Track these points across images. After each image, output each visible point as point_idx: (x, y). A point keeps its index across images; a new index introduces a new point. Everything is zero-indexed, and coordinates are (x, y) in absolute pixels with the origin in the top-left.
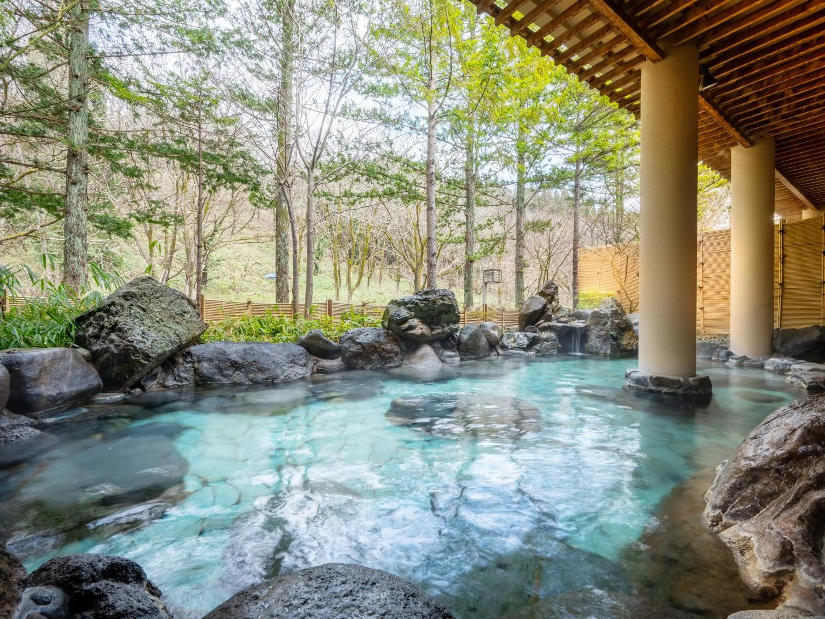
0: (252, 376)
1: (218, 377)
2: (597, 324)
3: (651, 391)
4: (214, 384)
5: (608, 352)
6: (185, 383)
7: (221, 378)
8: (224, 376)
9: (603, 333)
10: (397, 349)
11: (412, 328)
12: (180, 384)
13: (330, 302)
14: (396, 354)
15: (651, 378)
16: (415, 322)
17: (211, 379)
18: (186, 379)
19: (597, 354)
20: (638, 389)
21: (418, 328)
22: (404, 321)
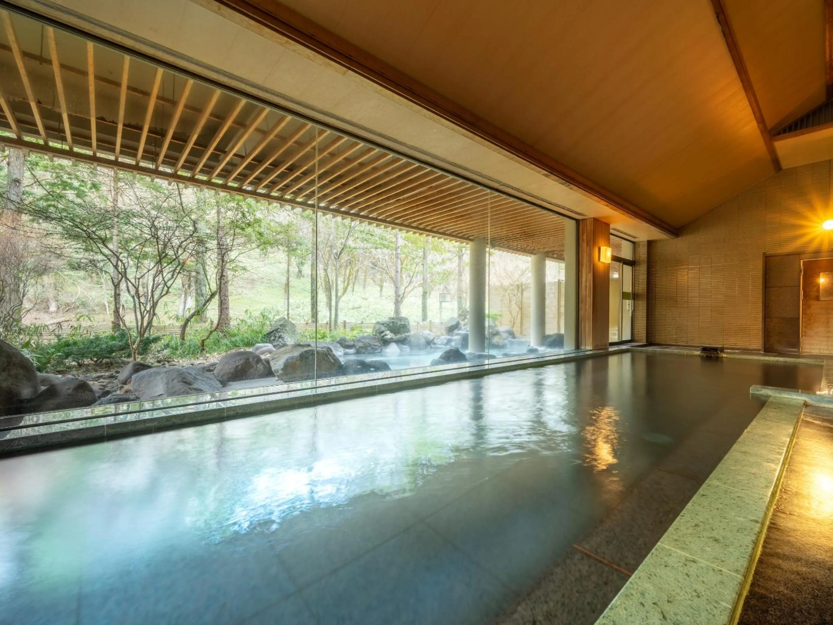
10: (379, 345)
11: (386, 335)
13: (345, 322)
14: (379, 347)
16: (388, 332)
21: (389, 335)
22: (383, 332)
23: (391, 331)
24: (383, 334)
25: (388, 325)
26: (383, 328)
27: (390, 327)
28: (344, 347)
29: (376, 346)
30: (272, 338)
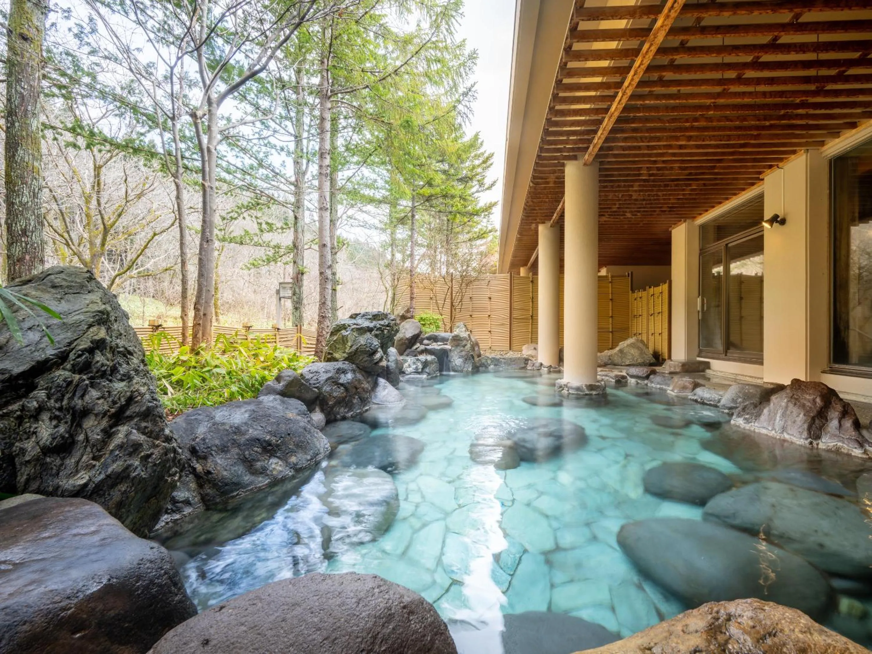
0: (293, 459)
1: (247, 478)
2: (457, 346)
3: (586, 395)
4: (242, 493)
5: (470, 369)
6: (187, 510)
7: (253, 478)
8: (255, 472)
9: (463, 353)
12: (177, 516)
15: (586, 386)
17: (238, 485)
18: (187, 502)
19: (462, 371)
20: (577, 394)
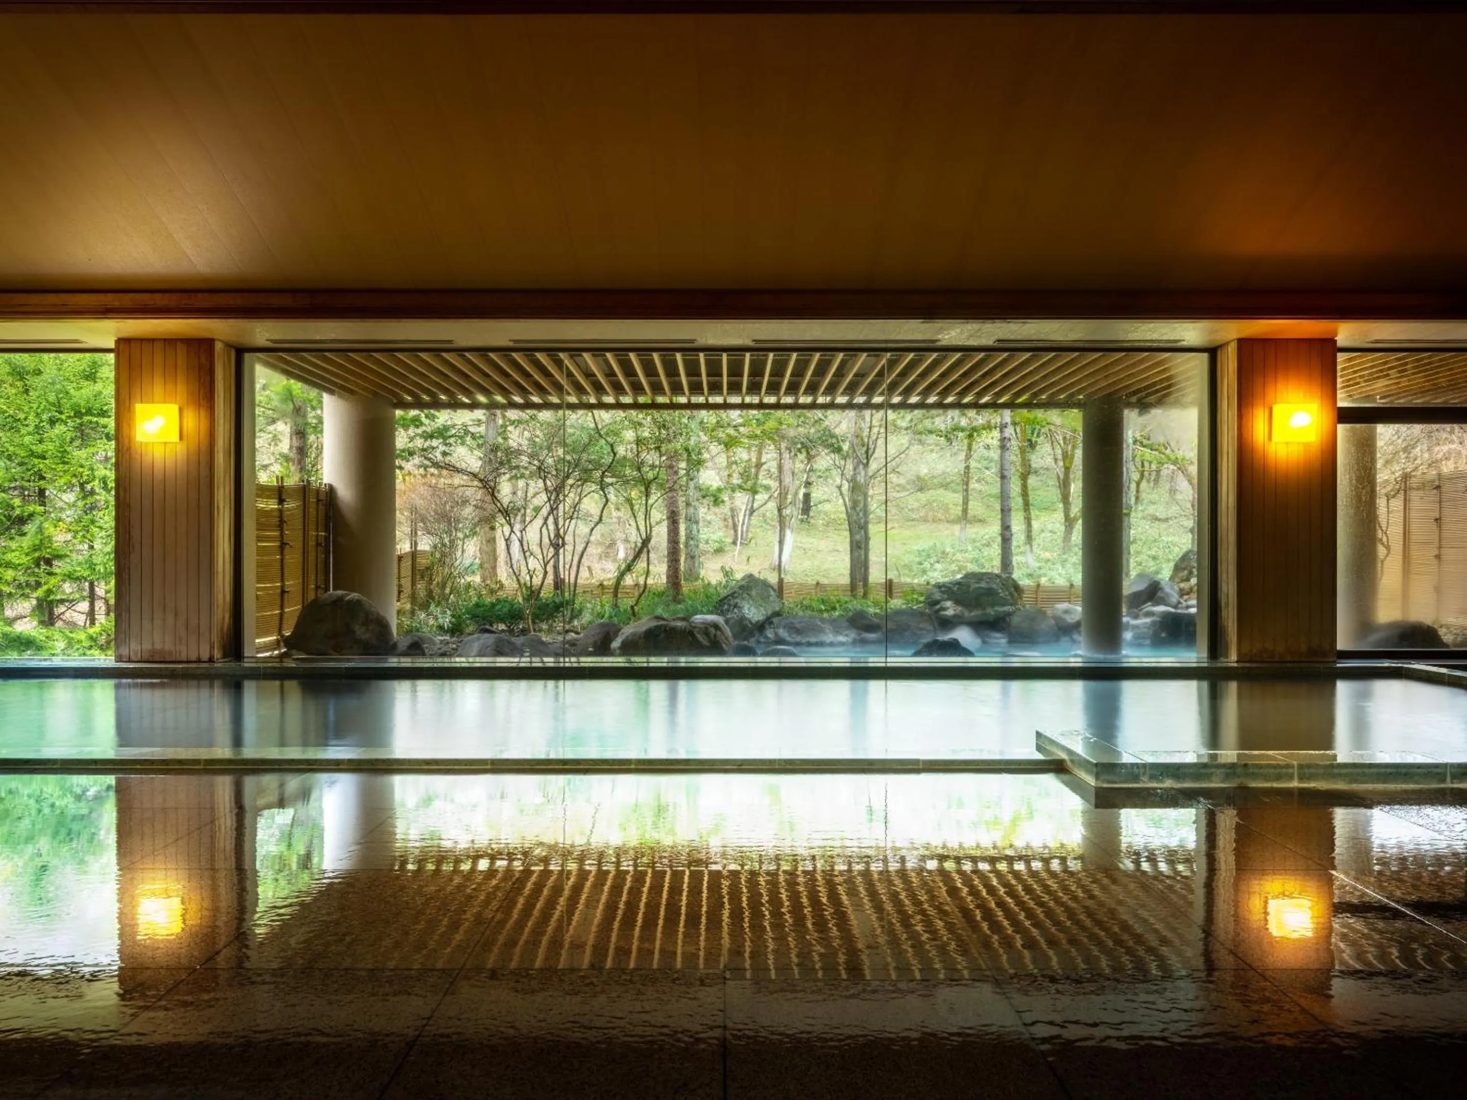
11: (945, 609)
16: (949, 604)
21: (950, 609)
22: (937, 602)
23: (957, 602)
24: (938, 607)
25: (949, 588)
26: (937, 596)
27: (953, 592)
28: (858, 628)
29: (922, 629)
30: (726, 607)
